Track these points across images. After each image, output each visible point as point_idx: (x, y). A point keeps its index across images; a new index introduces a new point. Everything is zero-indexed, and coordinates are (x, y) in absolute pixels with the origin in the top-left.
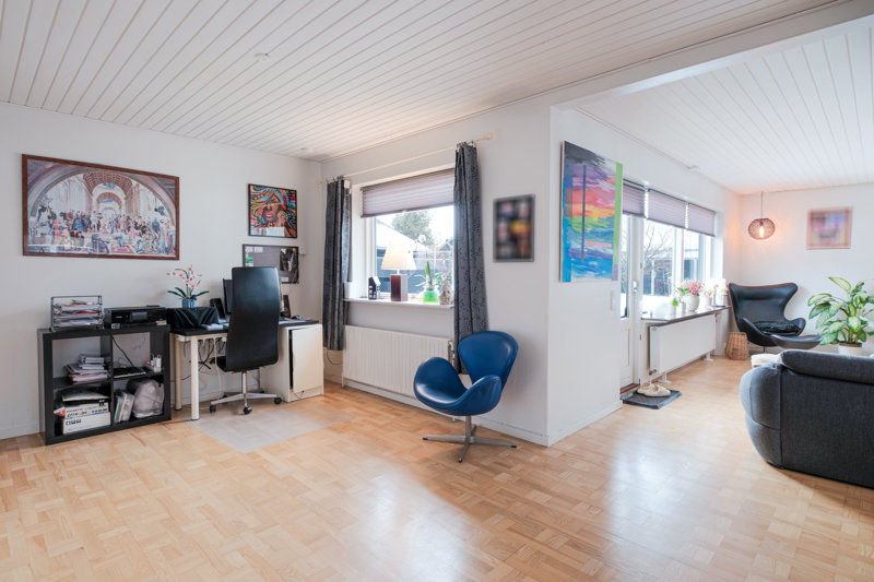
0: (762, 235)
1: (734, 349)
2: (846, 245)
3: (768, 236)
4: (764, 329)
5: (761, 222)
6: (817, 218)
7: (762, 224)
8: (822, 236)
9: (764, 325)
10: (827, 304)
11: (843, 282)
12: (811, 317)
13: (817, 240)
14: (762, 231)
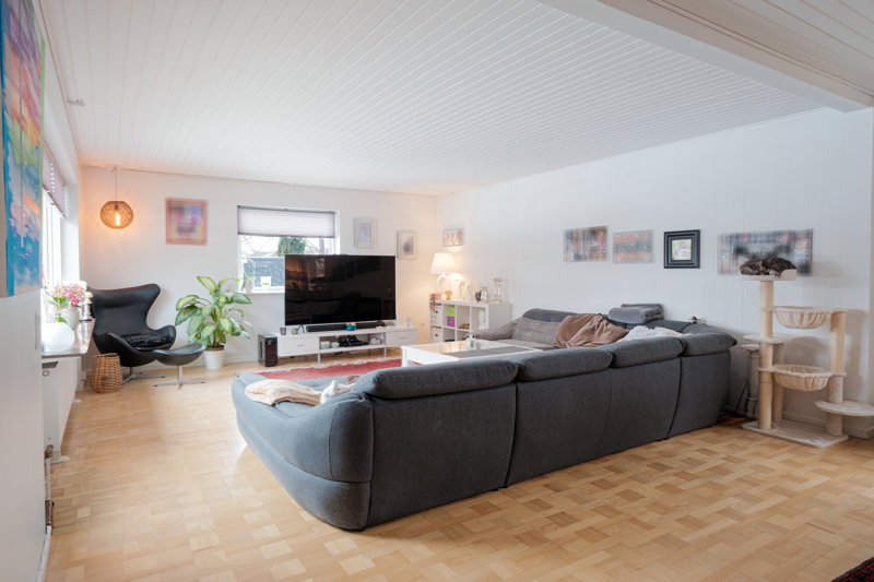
0: (118, 223)
1: (104, 379)
2: (203, 242)
3: (127, 225)
4: (137, 344)
5: (116, 205)
6: (175, 208)
7: (116, 208)
8: (180, 230)
9: (135, 339)
10: (192, 307)
11: (209, 282)
12: (178, 322)
13: (175, 236)
14: (118, 219)
